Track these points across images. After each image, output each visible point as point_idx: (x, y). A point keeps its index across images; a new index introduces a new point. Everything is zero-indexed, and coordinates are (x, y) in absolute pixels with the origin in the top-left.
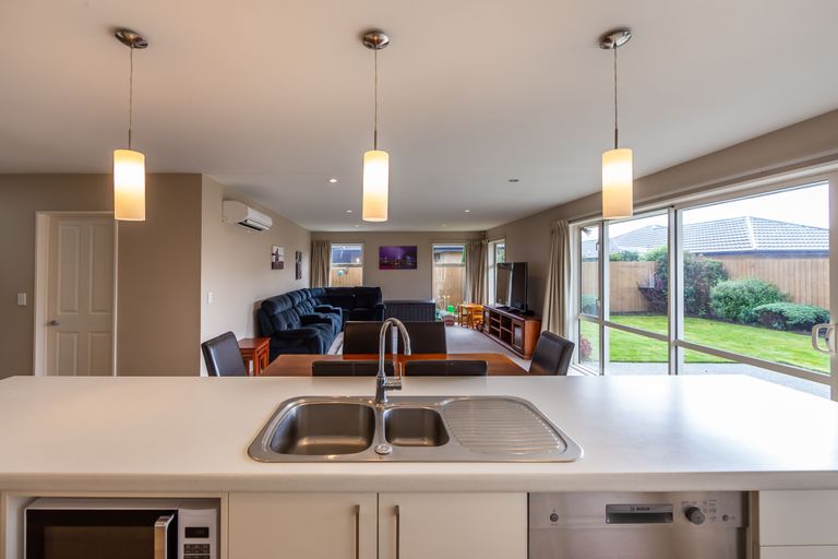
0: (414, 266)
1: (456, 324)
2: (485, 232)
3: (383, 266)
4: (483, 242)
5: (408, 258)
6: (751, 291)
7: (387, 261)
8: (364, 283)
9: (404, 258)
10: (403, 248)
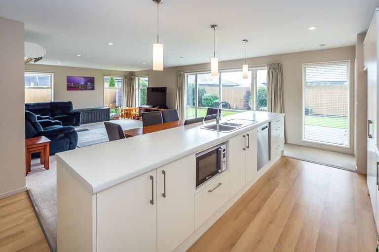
0: (93, 89)
1: (120, 118)
2: (133, 72)
3: (70, 88)
4: (132, 77)
5: (89, 84)
6: (212, 97)
7: (72, 85)
8: (54, 99)
9: (86, 84)
10: (84, 77)
